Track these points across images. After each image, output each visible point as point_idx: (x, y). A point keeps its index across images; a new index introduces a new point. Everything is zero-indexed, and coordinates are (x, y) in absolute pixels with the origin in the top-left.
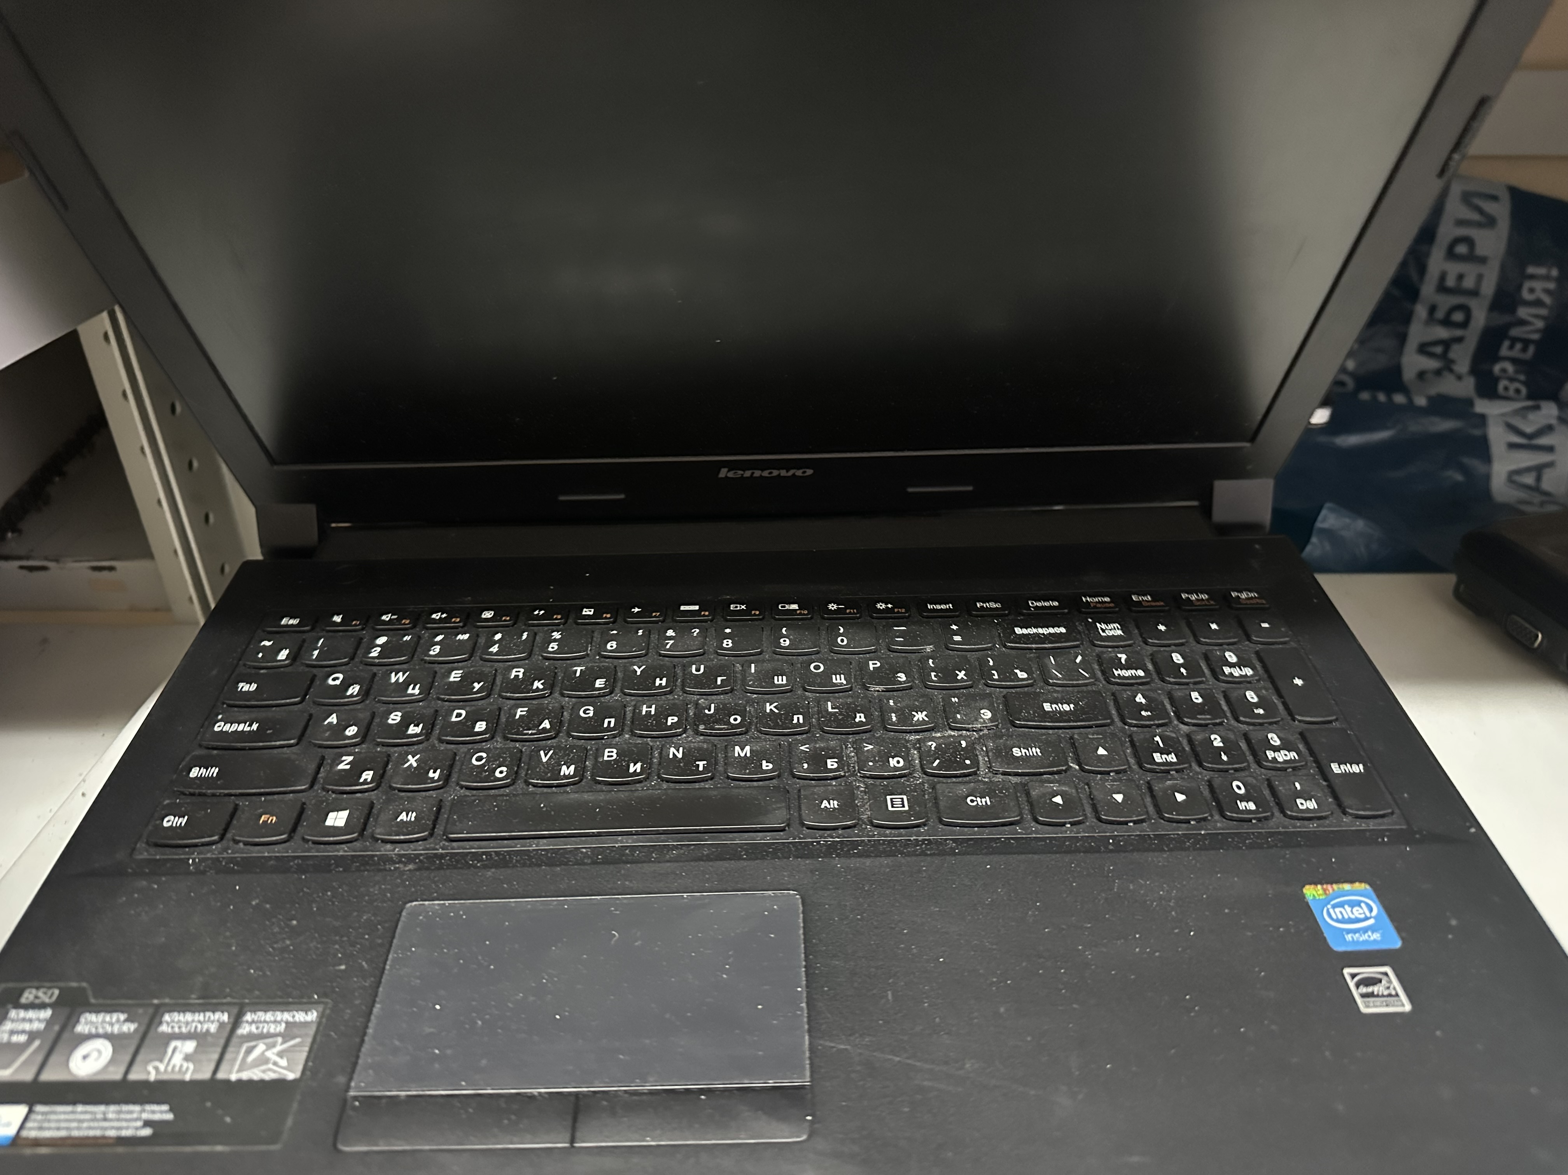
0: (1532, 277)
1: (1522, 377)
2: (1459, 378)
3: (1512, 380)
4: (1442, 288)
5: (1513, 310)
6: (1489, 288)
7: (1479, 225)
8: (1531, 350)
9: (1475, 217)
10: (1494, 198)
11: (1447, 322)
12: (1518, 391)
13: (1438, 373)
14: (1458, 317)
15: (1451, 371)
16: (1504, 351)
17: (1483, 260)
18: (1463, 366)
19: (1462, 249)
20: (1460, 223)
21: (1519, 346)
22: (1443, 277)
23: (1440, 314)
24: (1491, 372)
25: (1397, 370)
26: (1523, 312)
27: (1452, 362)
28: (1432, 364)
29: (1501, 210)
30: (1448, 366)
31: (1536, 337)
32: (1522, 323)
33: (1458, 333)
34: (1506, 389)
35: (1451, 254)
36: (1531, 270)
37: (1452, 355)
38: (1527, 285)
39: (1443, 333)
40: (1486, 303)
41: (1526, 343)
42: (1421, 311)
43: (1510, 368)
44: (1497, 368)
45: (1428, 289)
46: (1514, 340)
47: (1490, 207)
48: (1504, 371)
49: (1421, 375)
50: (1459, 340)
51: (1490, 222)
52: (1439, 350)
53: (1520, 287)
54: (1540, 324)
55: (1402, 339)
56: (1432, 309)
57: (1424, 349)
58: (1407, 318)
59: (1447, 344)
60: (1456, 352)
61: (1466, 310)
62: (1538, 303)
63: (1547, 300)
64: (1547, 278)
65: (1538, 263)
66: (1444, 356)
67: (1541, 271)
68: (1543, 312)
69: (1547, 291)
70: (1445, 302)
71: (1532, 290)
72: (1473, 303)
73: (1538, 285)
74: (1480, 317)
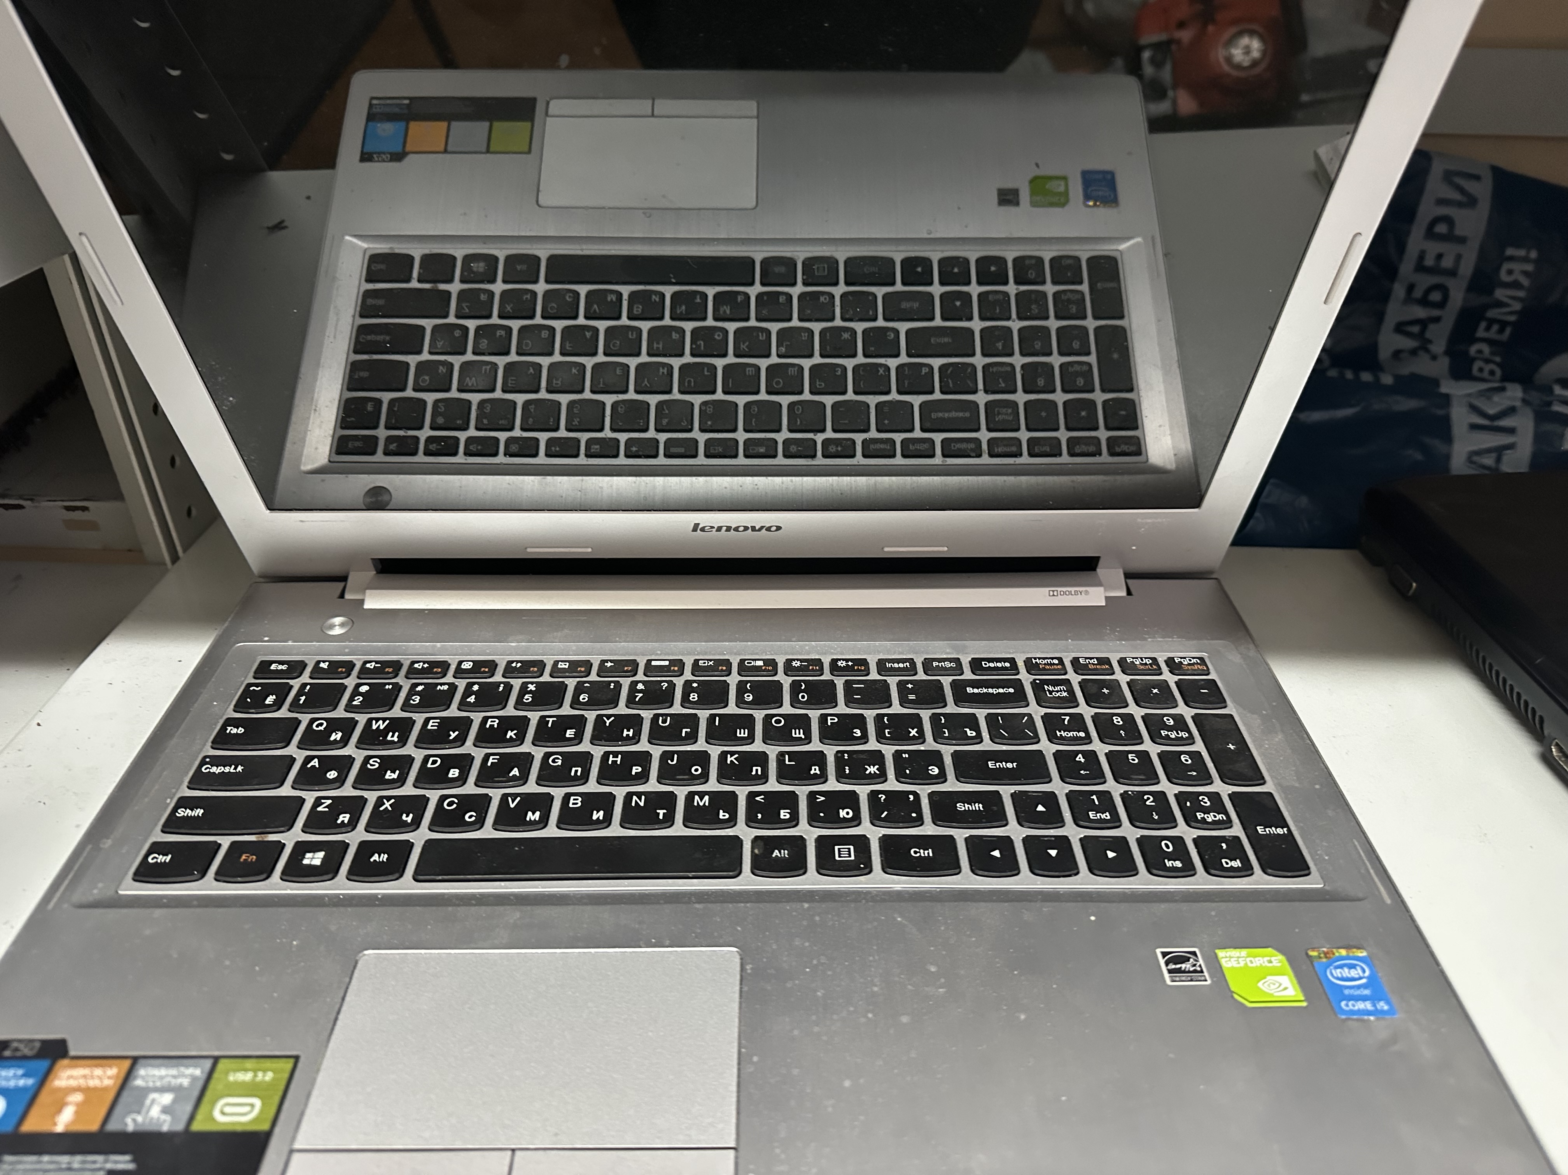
0: (1511, 259)
1: (1498, 359)
2: (1434, 358)
3: (1487, 361)
4: (1420, 267)
5: (1491, 292)
6: (1467, 268)
7: (1460, 205)
8: (1508, 331)
9: (1456, 196)
10: (1477, 178)
11: (1424, 302)
12: (1492, 373)
13: (1414, 352)
14: (1436, 296)
15: (1427, 351)
16: (1481, 333)
17: (1462, 240)
18: (1439, 347)
19: (1441, 228)
20: (1441, 202)
21: (1495, 327)
22: (1422, 256)
23: (1418, 293)
24: (1466, 353)
25: (1374, 348)
26: (1500, 294)
27: (1430, 342)
28: (1409, 343)
29: (1483, 190)
30: (1424, 345)
31: (1512, 318)
32: (1500, 304)
33: (1436, 313)
34: (1481, 370)
35: (1430, 234)
36: (1510, 252)
37: (1428, 335)
38: (1506, 266)
39: (1421, 313)
40: (1464, 284)
41: (1503, 325)
42: (1399, 290)
43: (1486, 349)
44: (1473, 350)
45: (1406, 268)
46: (1491, 322)
47: (1471, 186)
48: (1480, 352)
49: (1397, 354)
50: (1437, 320)
51: (1471, 202)
52: (1416, 329)
53: (1499, 268)
54: (1517, 306)
55: (1380, 317)
56: (1411, 288)
57: (1400, 328)
58: (1385, 297)
59: (1423, 323)
60: (1432, 331)
61: (1443, 289)
62: (1516, 285)
63: (1525, 282)
64: (1526, 260)
65: (1518, 246)
66: (1421, 336)
67: (1522, 253)
68: (1521, 294)
69: (1525, 273)
70: (1424, 281)
71: (1510, 272)
72: (1450, 283)
73: (1516, 267)
74: (1458, 297)
